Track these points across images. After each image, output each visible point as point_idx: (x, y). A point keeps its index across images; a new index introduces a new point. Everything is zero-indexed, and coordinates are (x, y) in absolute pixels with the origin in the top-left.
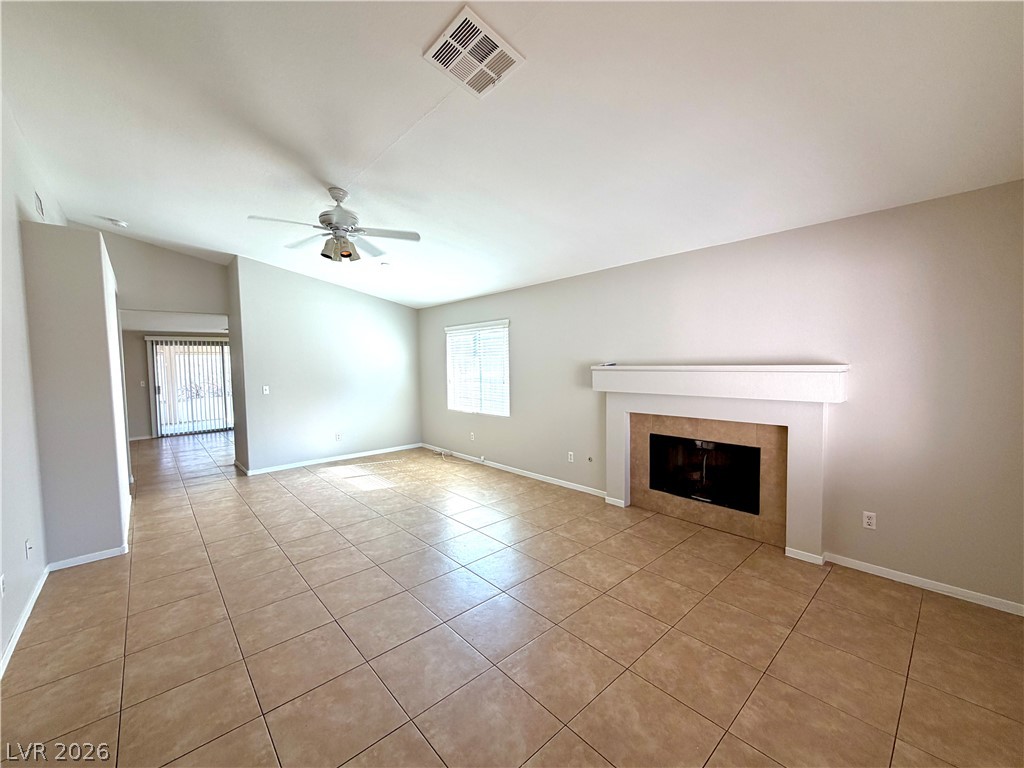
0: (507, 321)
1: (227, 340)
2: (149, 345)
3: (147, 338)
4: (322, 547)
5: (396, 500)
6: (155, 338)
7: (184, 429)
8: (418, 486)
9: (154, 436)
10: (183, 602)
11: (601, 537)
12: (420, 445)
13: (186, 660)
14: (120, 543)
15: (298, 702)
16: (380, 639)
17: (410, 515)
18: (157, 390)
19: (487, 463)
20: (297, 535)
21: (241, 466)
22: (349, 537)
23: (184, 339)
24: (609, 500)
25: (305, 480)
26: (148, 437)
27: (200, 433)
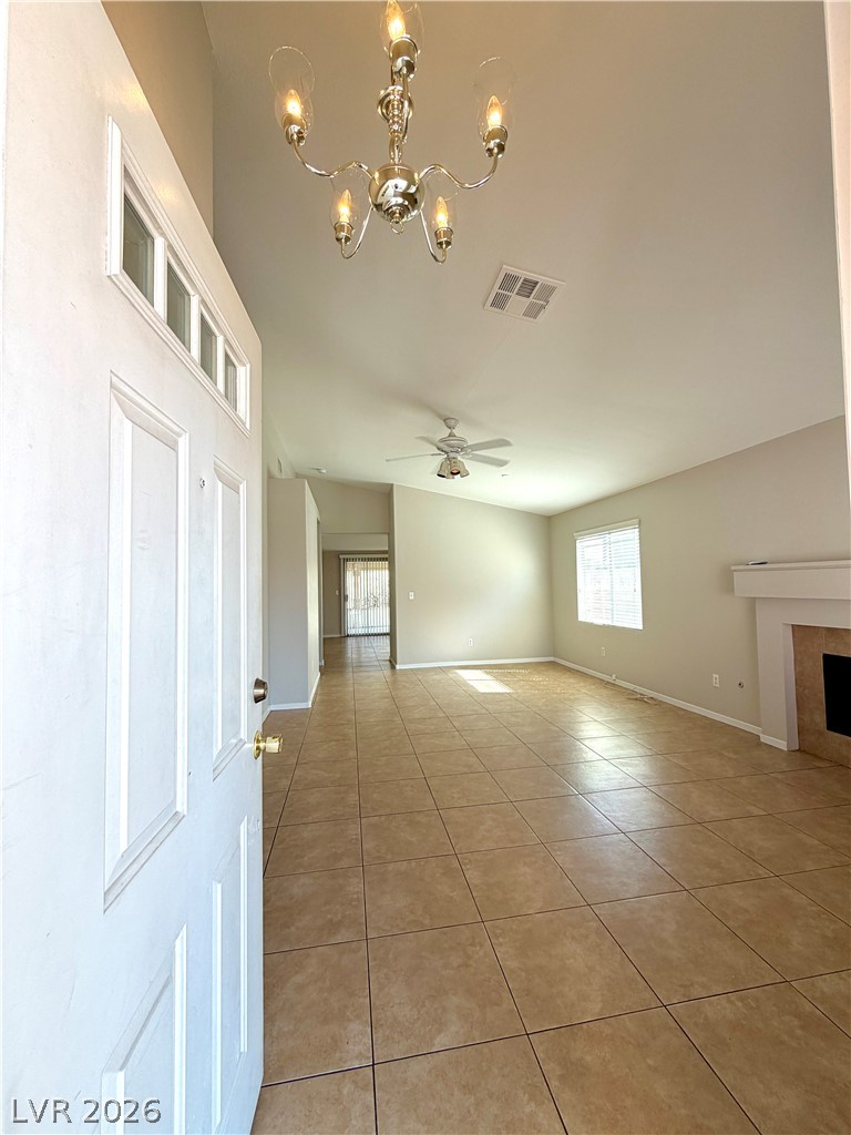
0: (636, 521)
1: (387, 556)
2: (342, 561)
3: (340, 556)
4: (432, 727)
5: (509, 703)
6: (346, 556)
7: (361, 631)
8: (534, 695)
9: (342, 636)
10: (333, 743)
11: (731, 773)
12: (552, 659)
13: (326, 775)
14: (307, 701)
15: (383, 818)
16: (453, 798)
17: (517, 717)
18: (346, 598)
19: (619, 682)
20: (417, 716)
21: (393, 661)
22: (456, 724)
23: (363, 556)
24: (765, 739)
25: (437, 677)
26: (337, 636)
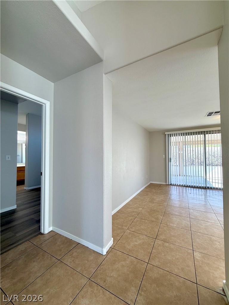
2: (167, 136)
3: (166, 133)
6: (169, 133)
9: (167, 184)
26: (164, 183)
27: (190, 187)
